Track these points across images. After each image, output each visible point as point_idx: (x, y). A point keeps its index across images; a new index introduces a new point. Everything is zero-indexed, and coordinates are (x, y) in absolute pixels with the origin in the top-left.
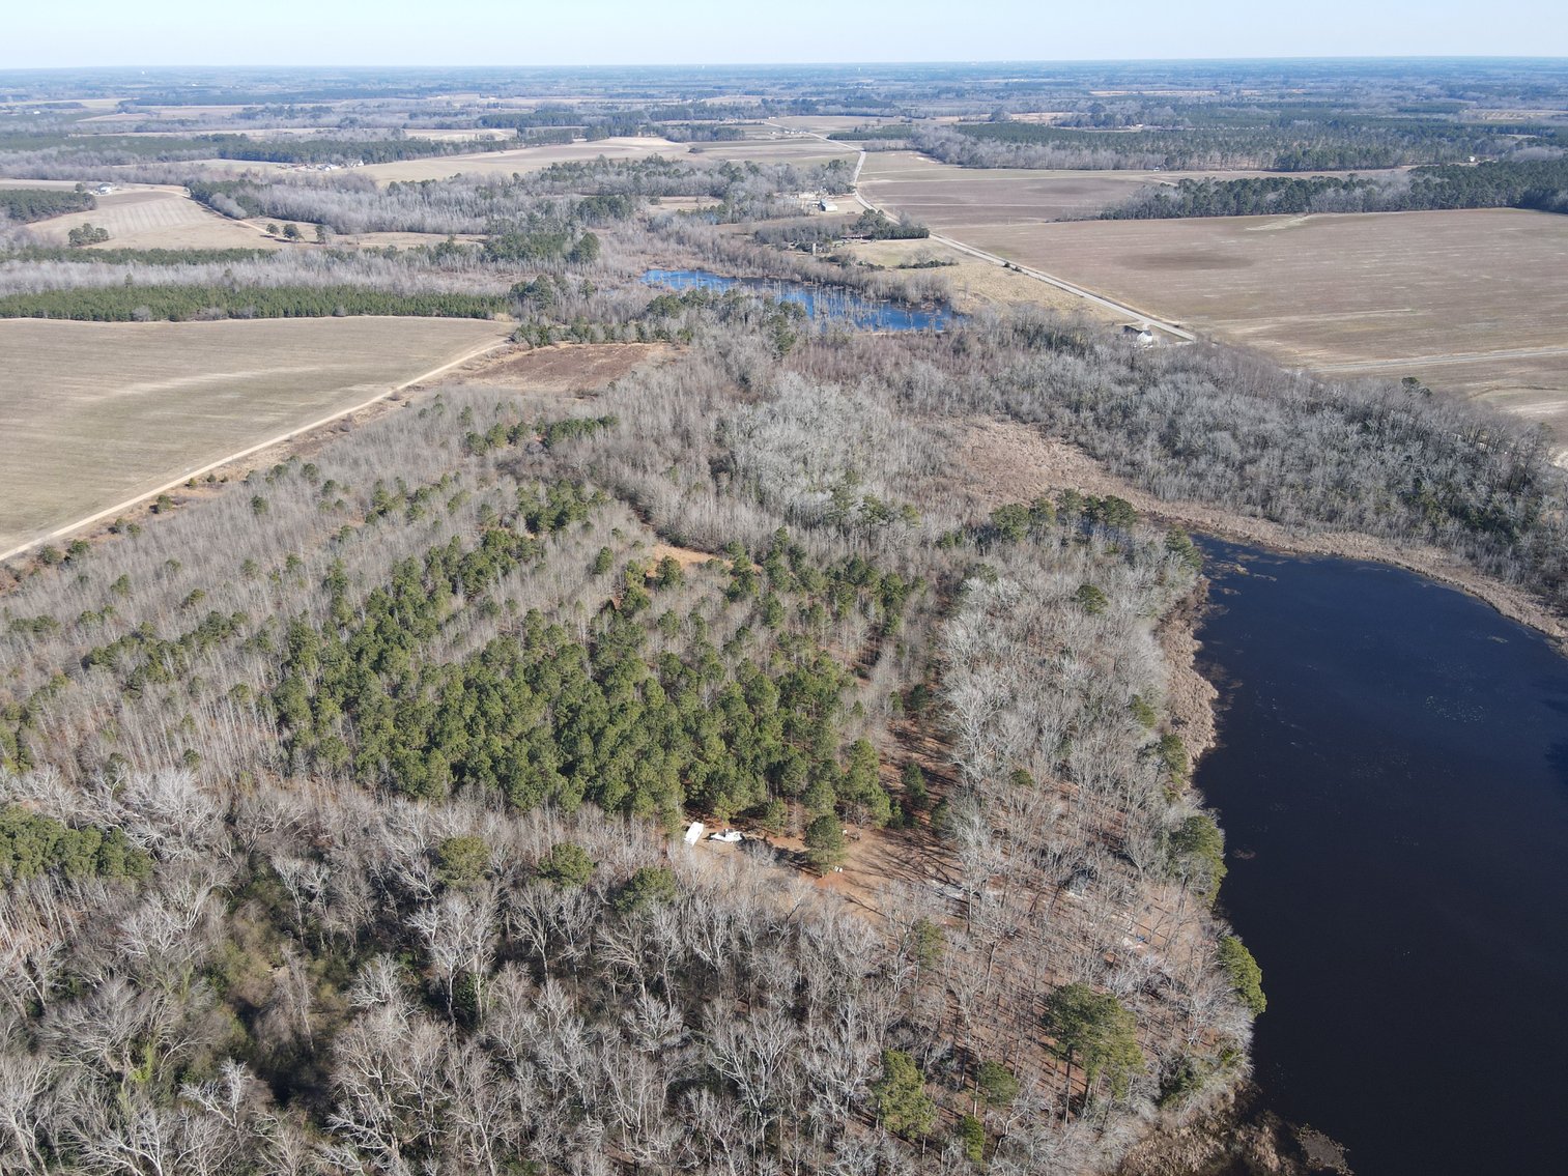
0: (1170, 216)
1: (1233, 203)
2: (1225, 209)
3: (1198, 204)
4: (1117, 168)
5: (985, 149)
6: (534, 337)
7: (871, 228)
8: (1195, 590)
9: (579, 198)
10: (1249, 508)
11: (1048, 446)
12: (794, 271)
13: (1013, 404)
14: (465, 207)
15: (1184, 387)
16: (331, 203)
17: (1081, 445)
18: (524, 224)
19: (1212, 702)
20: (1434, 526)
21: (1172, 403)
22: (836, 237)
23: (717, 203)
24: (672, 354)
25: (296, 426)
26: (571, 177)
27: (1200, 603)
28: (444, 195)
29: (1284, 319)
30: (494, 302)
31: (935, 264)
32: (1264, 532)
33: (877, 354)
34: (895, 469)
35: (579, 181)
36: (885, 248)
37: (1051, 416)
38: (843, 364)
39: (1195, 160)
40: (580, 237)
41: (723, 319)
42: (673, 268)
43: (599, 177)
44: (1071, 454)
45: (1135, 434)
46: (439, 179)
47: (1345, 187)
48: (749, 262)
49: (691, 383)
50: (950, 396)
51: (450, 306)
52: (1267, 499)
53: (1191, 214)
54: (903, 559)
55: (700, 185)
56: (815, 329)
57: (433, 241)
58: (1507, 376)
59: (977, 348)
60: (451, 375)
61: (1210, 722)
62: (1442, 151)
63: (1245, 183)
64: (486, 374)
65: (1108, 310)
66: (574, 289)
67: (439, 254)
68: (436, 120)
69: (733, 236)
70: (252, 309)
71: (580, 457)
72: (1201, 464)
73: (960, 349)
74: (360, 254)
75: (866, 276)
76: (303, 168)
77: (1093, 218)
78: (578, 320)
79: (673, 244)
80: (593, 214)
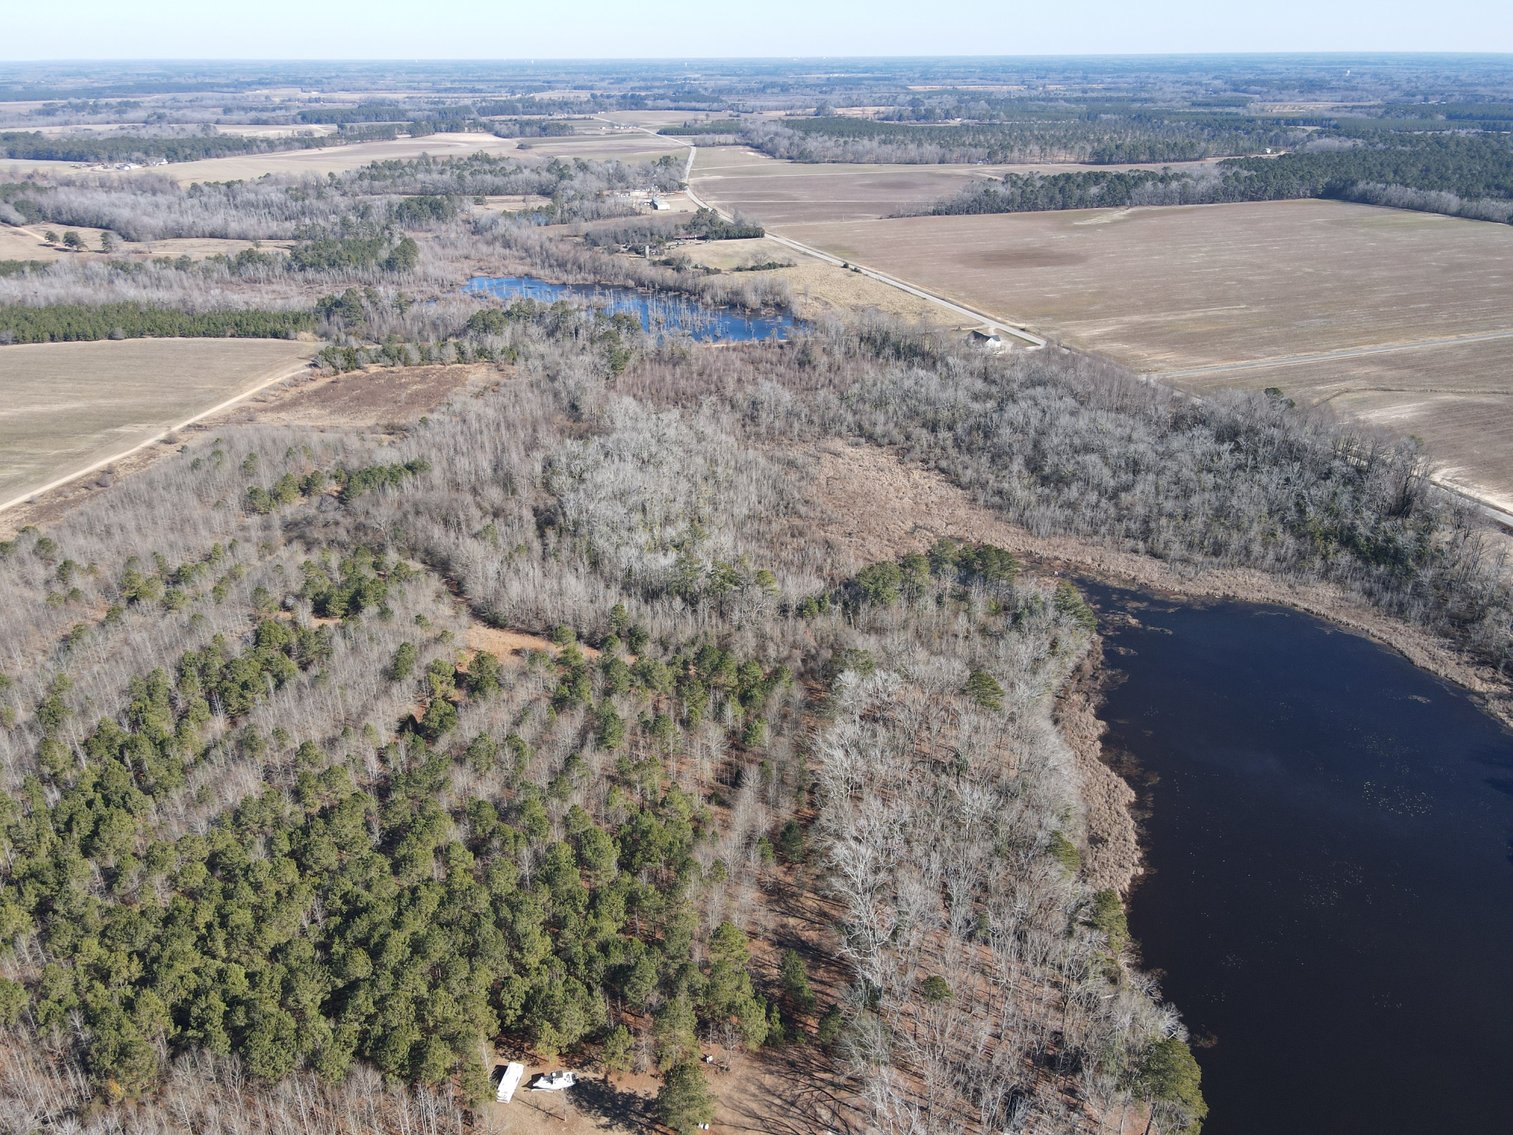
0: (999, 211)
1: (1059, 197)
2: (1052, 204)
3: (1025, 199)
4: (942, 162)
5: (813, 144)
6: (340, 361)
7: (705, 227)
8: (1090, 653)
9: (397, 199)
10: (1130, 543)
11: (908, 473)
12: (627, 276)
13: (866, 425)
14: (274, 210)
15: (1044, 403)
16: (122, 207)
17: (942, 471)
18: (337, 229)
19: (1131, 806)
20: (1324, 558)
21: (1034, 422)
22: (670, 238)
23: (545, 202)
24: (495, 376)
25: (42, 482)
26: (392, 177)
27: (1097, 669)
28: (252, 197)
29: (1126, 319)
30: (298, 320)
31: (772, 266)
32: (1150, 573)
33: (718, 370)
34: (745, 511)
35: (399, 181)
36: (721, 249)
37: (908, 438)
38: (683, 383)
39: (1016, 154)
40: (397, 242)
41: (551, 334)
42: (499, 275)
43: (420, 176)
44: (933, 483)
45: (1000, 457)
46: (246, 178)
47: (1162, 180)
48: (580, 268)
49: (513, 414)
50: (799, 418)
51: (246, 325)
52: (1146, 534)
53: (1020, 208)
54: (762, 638)
55: (528, 183)
56: (651, 343)
57: (233, 248)
58: (1353, 378)
59: (823, 361)
60: (241, 410)
61: (1133, 837)
62: (1241, 143)
63: (1068, 177)
64: (283, 407)
65: (952, 313)
66: (387, 303)
67: (240, 264)
68: (253, 115)
69: (563, 239)
70: (11, 333)
71: (383, 516)
72: (1073, 492)
73: (804, 362)
74: (149, 265)
75: (704, 280)
76: (99, 168)
77: (926, 214)
78: (389, 339)
79: (499, 248)
80: (414, 217)
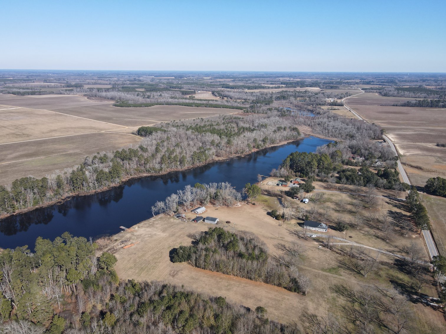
2: (427, 106)
4: (425, 98)
6: (246, 111)
14: (256, 96)
16: (233, 95)
31: (335, 109)
51: (238, 108)
53: (418, 106)
60: (231, 114)
64: (235, 115)
68: (271, 82)
74: (231, 101)
76: (235, 90)
80: (279, 99)
